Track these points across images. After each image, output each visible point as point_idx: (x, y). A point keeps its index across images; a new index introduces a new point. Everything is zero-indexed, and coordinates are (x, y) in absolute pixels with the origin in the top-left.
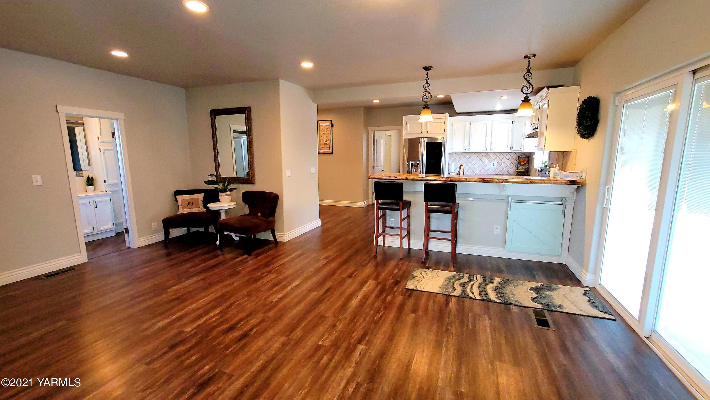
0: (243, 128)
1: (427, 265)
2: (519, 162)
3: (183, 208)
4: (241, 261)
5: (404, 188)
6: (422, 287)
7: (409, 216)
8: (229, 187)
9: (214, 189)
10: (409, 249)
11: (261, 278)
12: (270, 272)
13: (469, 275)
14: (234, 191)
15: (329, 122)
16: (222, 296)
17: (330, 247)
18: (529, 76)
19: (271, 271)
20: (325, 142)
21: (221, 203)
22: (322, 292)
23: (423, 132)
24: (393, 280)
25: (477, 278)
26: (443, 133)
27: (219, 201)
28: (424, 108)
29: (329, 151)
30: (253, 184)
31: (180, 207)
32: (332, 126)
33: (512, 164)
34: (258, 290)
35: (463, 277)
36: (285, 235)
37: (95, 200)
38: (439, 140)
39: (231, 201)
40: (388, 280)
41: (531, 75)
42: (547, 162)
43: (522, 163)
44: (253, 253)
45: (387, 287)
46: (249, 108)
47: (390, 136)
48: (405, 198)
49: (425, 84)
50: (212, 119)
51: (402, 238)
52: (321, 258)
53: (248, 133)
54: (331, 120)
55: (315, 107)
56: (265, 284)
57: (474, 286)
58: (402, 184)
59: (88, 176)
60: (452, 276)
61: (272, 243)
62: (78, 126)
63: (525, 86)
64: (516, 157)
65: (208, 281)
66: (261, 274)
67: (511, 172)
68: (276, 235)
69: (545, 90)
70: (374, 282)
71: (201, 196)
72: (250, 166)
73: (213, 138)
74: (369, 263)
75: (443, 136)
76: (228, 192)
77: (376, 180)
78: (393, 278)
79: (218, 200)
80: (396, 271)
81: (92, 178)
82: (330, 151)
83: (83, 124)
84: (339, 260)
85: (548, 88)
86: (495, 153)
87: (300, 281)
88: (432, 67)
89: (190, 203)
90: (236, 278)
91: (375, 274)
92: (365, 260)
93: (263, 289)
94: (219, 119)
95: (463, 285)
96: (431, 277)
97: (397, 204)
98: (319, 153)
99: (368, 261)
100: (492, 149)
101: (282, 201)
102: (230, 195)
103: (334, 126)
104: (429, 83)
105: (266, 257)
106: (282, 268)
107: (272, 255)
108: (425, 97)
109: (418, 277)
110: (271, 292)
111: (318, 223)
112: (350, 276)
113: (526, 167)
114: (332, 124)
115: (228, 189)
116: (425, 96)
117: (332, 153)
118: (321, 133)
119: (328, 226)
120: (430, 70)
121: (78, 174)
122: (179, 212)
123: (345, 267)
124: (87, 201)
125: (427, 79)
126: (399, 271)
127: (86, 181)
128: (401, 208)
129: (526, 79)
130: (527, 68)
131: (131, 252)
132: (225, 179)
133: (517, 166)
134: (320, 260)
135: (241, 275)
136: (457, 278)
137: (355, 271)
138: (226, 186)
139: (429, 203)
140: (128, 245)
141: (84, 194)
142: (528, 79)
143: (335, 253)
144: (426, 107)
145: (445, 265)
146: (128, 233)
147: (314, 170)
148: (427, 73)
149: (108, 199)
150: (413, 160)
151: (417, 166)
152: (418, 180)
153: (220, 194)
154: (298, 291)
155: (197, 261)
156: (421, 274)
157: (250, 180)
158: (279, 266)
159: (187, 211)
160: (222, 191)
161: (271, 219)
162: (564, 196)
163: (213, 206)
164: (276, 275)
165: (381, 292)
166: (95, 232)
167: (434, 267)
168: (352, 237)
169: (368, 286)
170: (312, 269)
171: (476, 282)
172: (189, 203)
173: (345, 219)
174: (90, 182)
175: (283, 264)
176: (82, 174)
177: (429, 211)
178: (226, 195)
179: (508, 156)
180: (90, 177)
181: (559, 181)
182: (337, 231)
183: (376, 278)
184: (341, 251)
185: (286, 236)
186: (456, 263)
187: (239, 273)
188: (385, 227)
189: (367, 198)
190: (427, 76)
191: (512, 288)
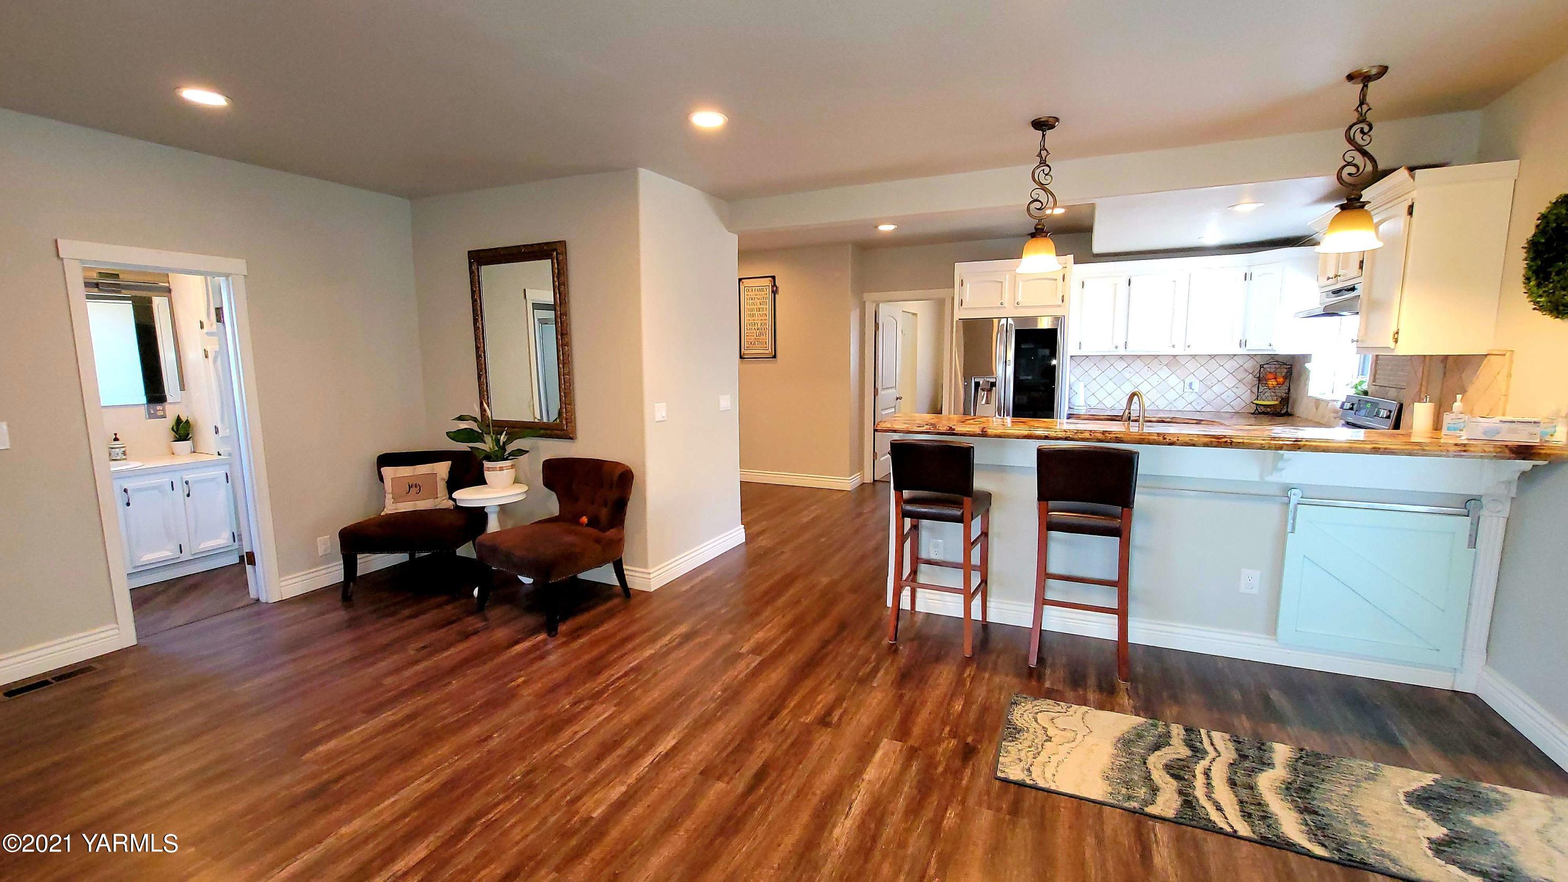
0: (548, 297)
1: (1047, 684)
2: (1261, 380)
3: (396, 500)
4: (528, 651)
5: (979, 458)
6: (1048, 775)
7: (985, 534)
8: (510, 448)
9: (469, 449)
10: (986, 625)
11: (571, 719)
12: (596, 696)
13: (1186, 730)
14: (523, 459)
15: (767, 282)
16: (450, 785)
17: (767, 613)
18: (1362, 131)
19: (599, 694)
20: (758, 329)
21: (489, 490)
22: (740, 785)
23: (1006, 305)
24: (953, 742)
25: (1215, 741)
26: (1060, 306)
27: (482, 481)
28: (1033, 235)
29: (767, 352)
30: (571, 438)
31: (389, 497)
32: (775, 292)
33: (1240, 385)
34: (554, 767)
35: (1168, 735)
36: (650, 574)
37: (186, 478)
38: (1044, 324)
39: (514, 483)
40: (939, 741)
41: (1371, 129)
42: (1366, 384)
43: (1272, 383)
44: (563, 628)
45: (940, 769)
46: (563, 243)
47: (915, 314)
48: (980, 483)
49: (1038, 167)
50: (471, 272)
51: (969, 598)
52: (744, 650)
53: (558, 308)
54: (773, 277)
55: (732, 243)
56: (575, 746)
57: (1213, 774)
58: (973, 448)
59: (179, 416)
60: (1134, 731)
61: (617, 596)
62: (159, 294)
63: (1349, 164)
64: (1254, 366)
65: (421, 724)
66: (574, 704)
67: (1238, 405)
68: (625, 572)
69: (1402, 173)
70: (898, 745)
71: (442, 469)
72: (563, 394)
73: (475, 321)
74: (875, 670)
75: (1058, 312)
76: (507, 459)
77: (896, 437)
78: (953, 734)
79: (480, 481)
80: (958, 706)
81: (187, 422)
82: (769, 351)
83: (169, 290)
84: (793, 659)
85: (1411, 169)
86: (1194, 356)
87: (682, 735)
88: (1057, 120)
89: (414, 487)
90: (502, 715)
91: (897, 717)
92: (866, 661)
93: (569, 763)
94: (488, 272)
95: (1178, 770)
96: (1070, 735)
97: (958, 504)
98: (741, 357)
99: (873, 664)
100: (1189, 346)
101: (644, 482)
102: (513, 466)
103: (780, 289)
104: (1048, 166)
105: (594, 643)
106: (633, 682)
107: (613, 635)
108: (1038, 205)
109: (1028, 731)
110: (591, 776)
111: (736, 536)
112: (824, 721)
113: (1282, 392)
114: (774, 285)
115: (507, 453)
116: (1037, 200)
117: (775, 357)
118: (749, 307)
119: (764, 543)
120: (1052, 127)
121: (152, 412)
122: (385, 510)
123: (809, 684)
124: (165, 480)
125: (1044, 153)
126: (967, 704)
127: (173, 429)
128: (967, 516)
129: (1351, 141)
130: (1357, 110)
131: (259, 614)
132: (500, 426)
133: (1255, 390)
134: (739, 656)
135: (516, 706)
136: (1150, 739)
137: (839, 700)
138: (501, 444)
139: (1051, 504)
140: (253, 595)
141: (166, 462)
142: (1360, 141)
143: (783, 632)
144: (1038, 232)
145: (1100, 688)
146: (255, 565)
147: (728, 402)
148: (1044, 135)
149: (220, 473)
150: (979, 375)
151: (990, 390)
152: (1018, 437)
153: (487, 464)
154: (672, 774)
155: (411, 651)
156: (1036, 721)
157: (564, 430)
158: (626, 674)
159: (406, 507)
160: (489, 458)
161: (611, 533)
162: (1474, 492)
163: (468, 497)
164: (614, 709)
165: (925, 788)
166: (186, 556)
167: (1070, 694)
168: (825, 580)
169: (882, 764)
170: (716, 690)
171: (1214, 759)
172: (410, 487)
173: (807, 522)
174: (182, 432)
175: (637, 669)
176: (164, 410)
177: (1048, 525)
178: (501, 469)
179: (1231, 365)
180: (184, 419)
181: (1471, 449)
182: (787, 560)
183: (902, 733)
184: (799, 626)
185: (652, 576)
186: (1132, 681)
187: (513, 695)
188: (916, 560)
189: (861, 468)
190: (1044, 146)
191: (1344, 790)
